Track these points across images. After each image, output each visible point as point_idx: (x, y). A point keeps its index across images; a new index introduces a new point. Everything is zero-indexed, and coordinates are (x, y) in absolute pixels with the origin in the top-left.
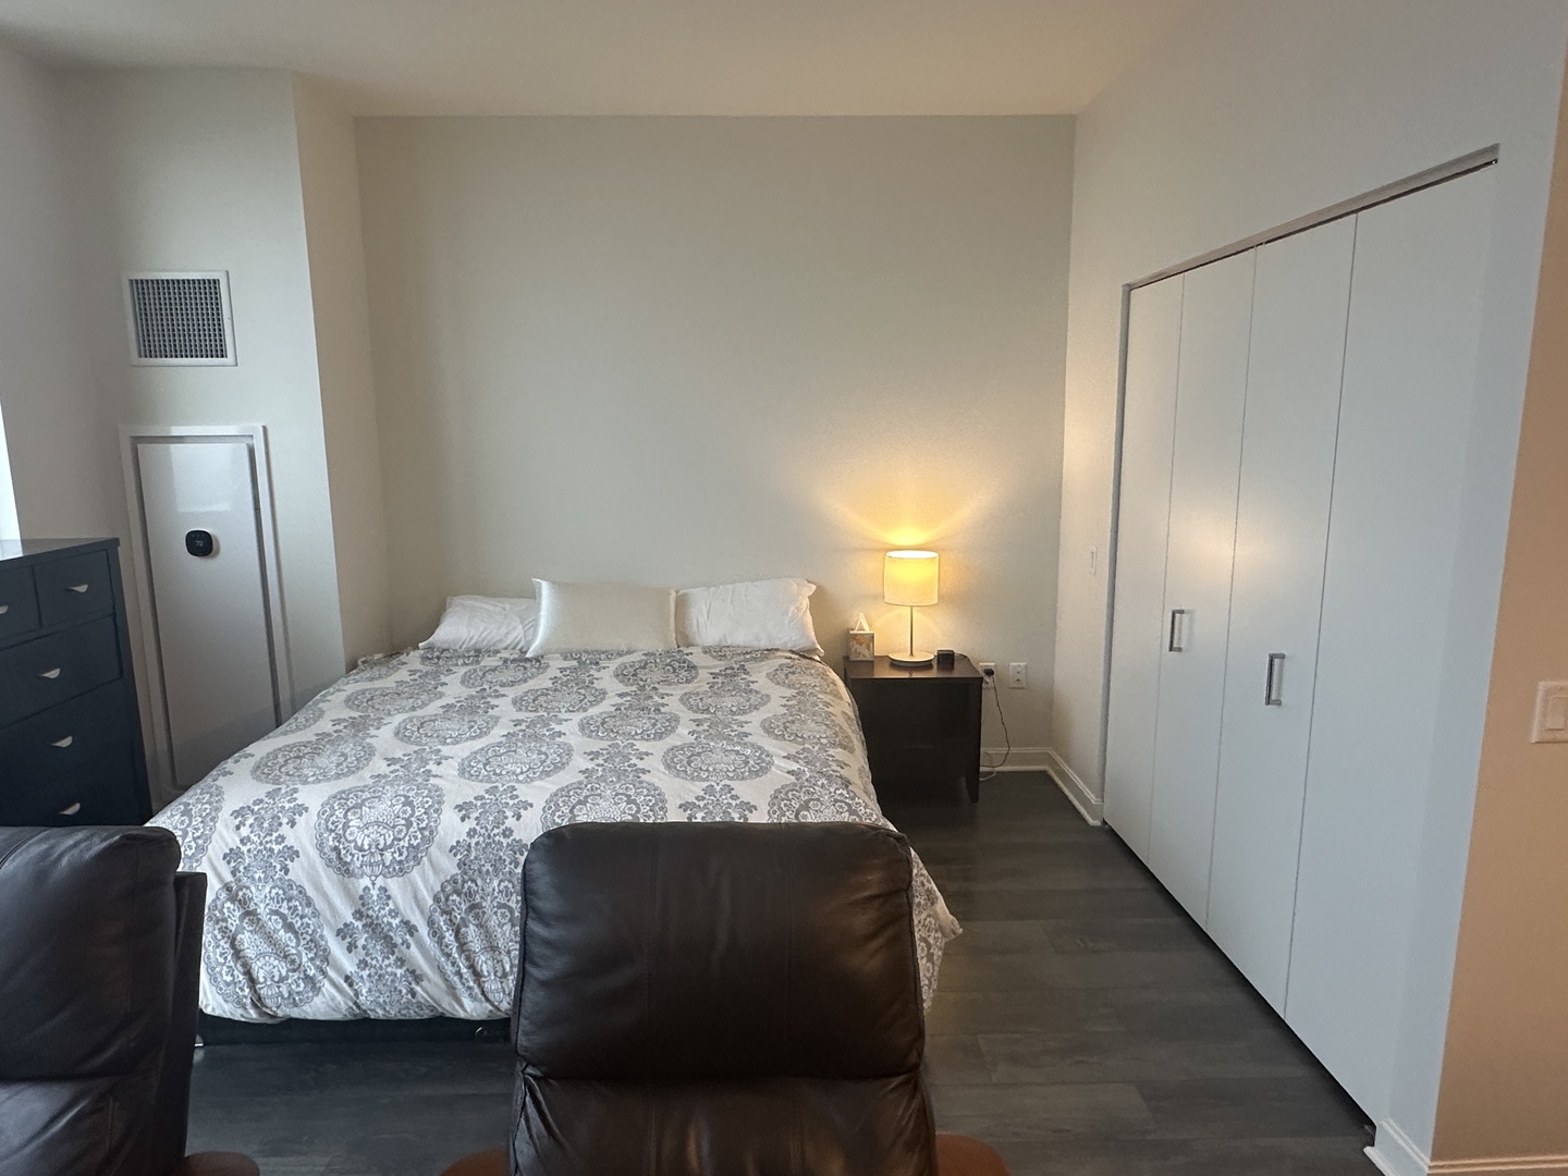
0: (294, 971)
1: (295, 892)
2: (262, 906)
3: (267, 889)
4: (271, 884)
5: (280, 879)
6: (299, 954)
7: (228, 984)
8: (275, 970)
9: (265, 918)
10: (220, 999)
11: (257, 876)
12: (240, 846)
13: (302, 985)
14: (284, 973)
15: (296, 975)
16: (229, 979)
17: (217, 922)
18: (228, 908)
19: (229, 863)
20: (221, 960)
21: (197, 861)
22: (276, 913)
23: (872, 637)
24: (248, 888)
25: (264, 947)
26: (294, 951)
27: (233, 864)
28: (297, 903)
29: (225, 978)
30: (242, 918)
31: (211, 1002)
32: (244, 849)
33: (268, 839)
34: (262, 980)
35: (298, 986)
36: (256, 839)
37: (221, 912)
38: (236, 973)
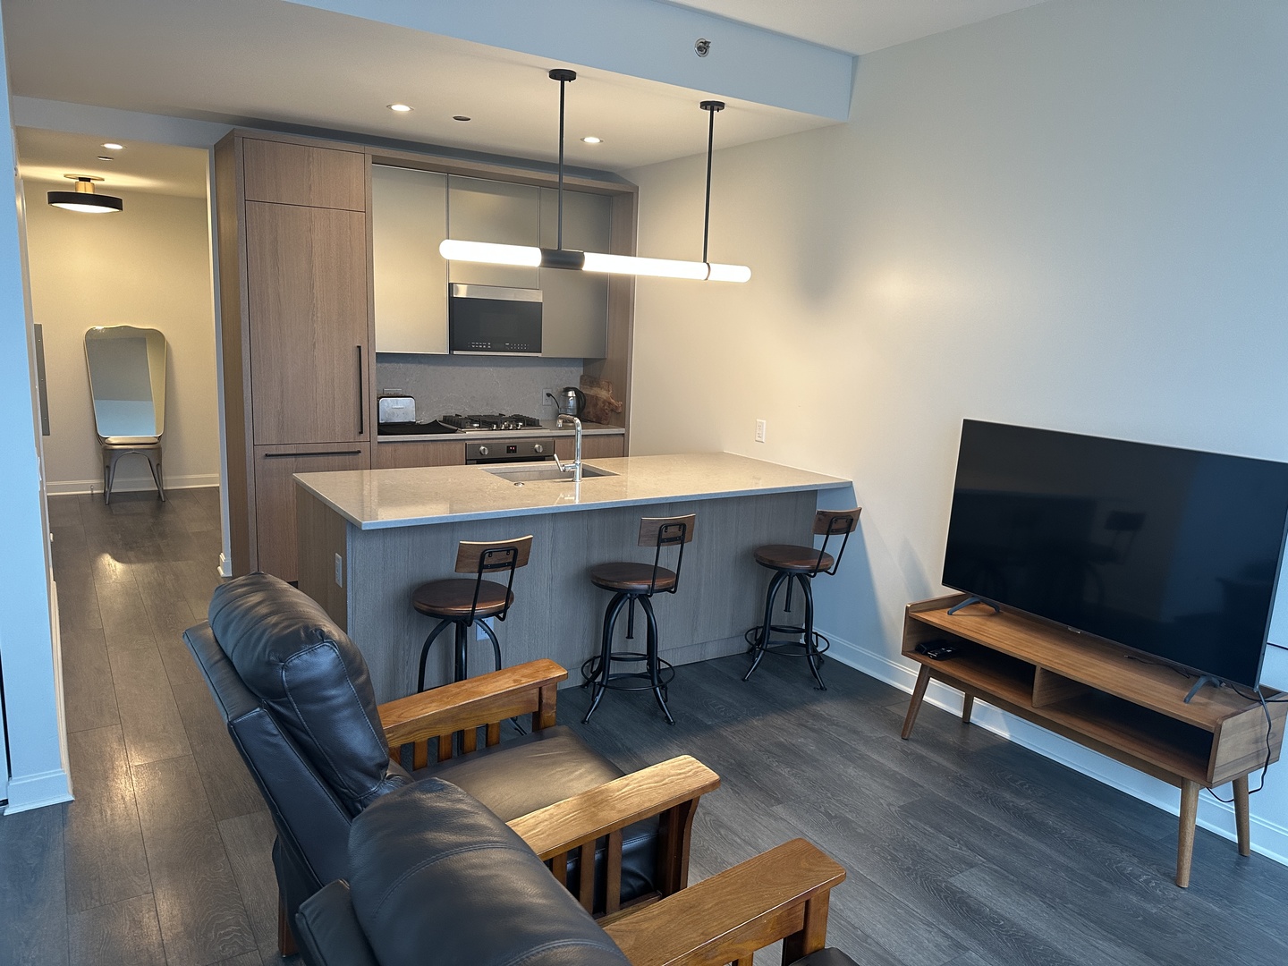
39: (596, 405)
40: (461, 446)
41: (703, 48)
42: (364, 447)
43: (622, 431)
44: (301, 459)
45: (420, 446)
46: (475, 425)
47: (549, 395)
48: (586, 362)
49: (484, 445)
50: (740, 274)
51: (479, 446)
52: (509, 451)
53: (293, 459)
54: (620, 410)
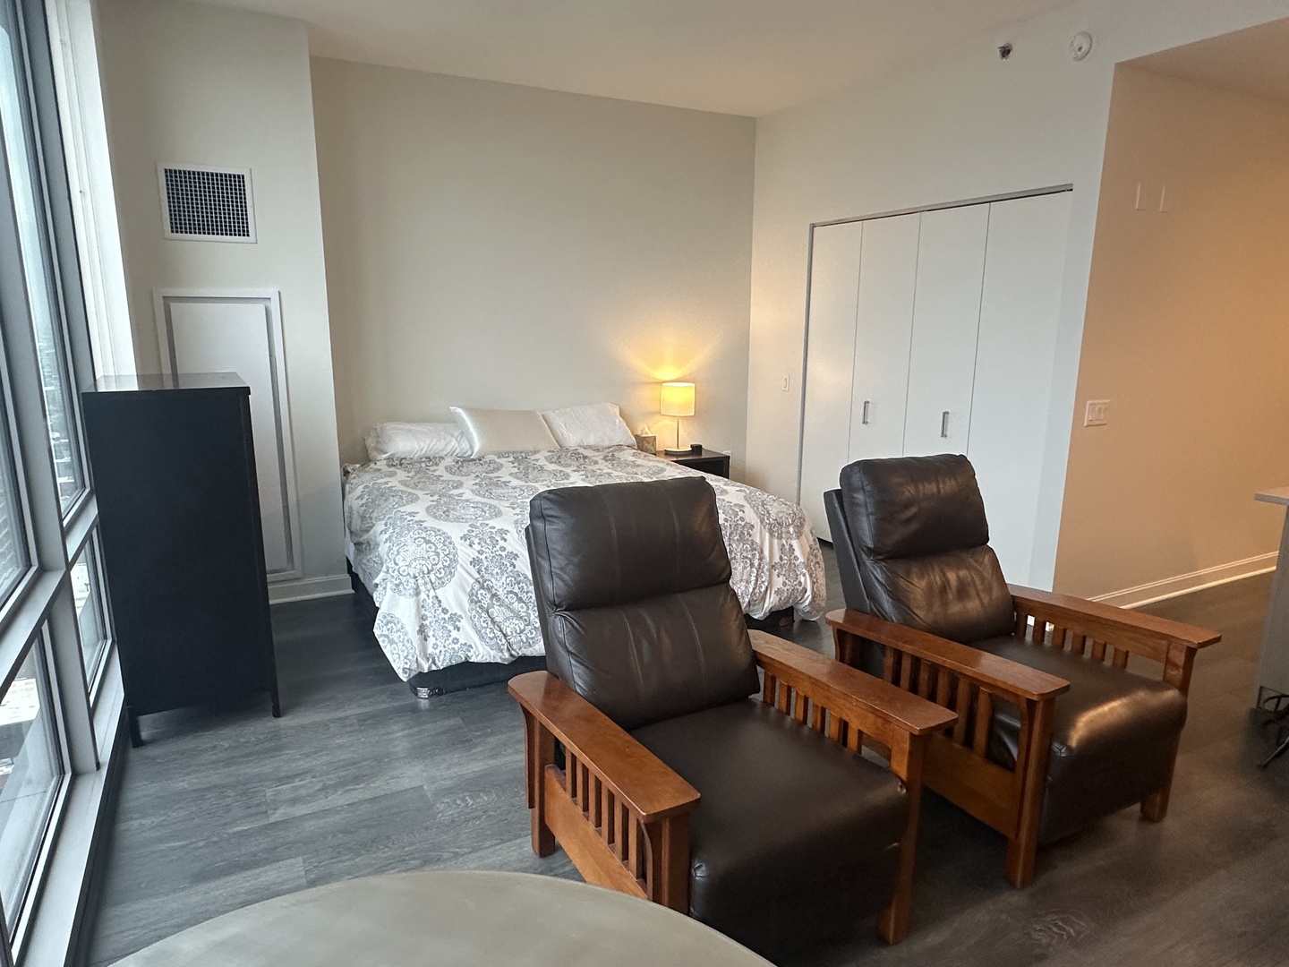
0: (528, 625)
1: (522, 578)
2: (501, 590)
3: (504, 579)
4: (506, 575)
5: (511, 572)
6: (529, 615)
7: (492, 639)
8: (517, 627)
9: (503, 597)
10: (488, 649)
11: (494, 572)
12: (479, 555)
13: (534, 633)
14: (522, 628)
15: (530, 627)
16: (492, 635)
17: (476, 603)
18: (481, 594)
19: (474, 566)
20: (485, 625)
21: (453, 568)
22: (511, 592)
23: (655, 438)
24: (489, 580)
25: (509, 614)
26: (524, 614)
27: (477, 567)
28: (524, 585)
29: (489, 635)
30: (491, 599)
31: (481, 652)
32: (483, 557)
33: (495, 549)
34: (510, 634)
35: (532, 634)
36: (487, 550)
37: (477, 597)
38: (495, 631)
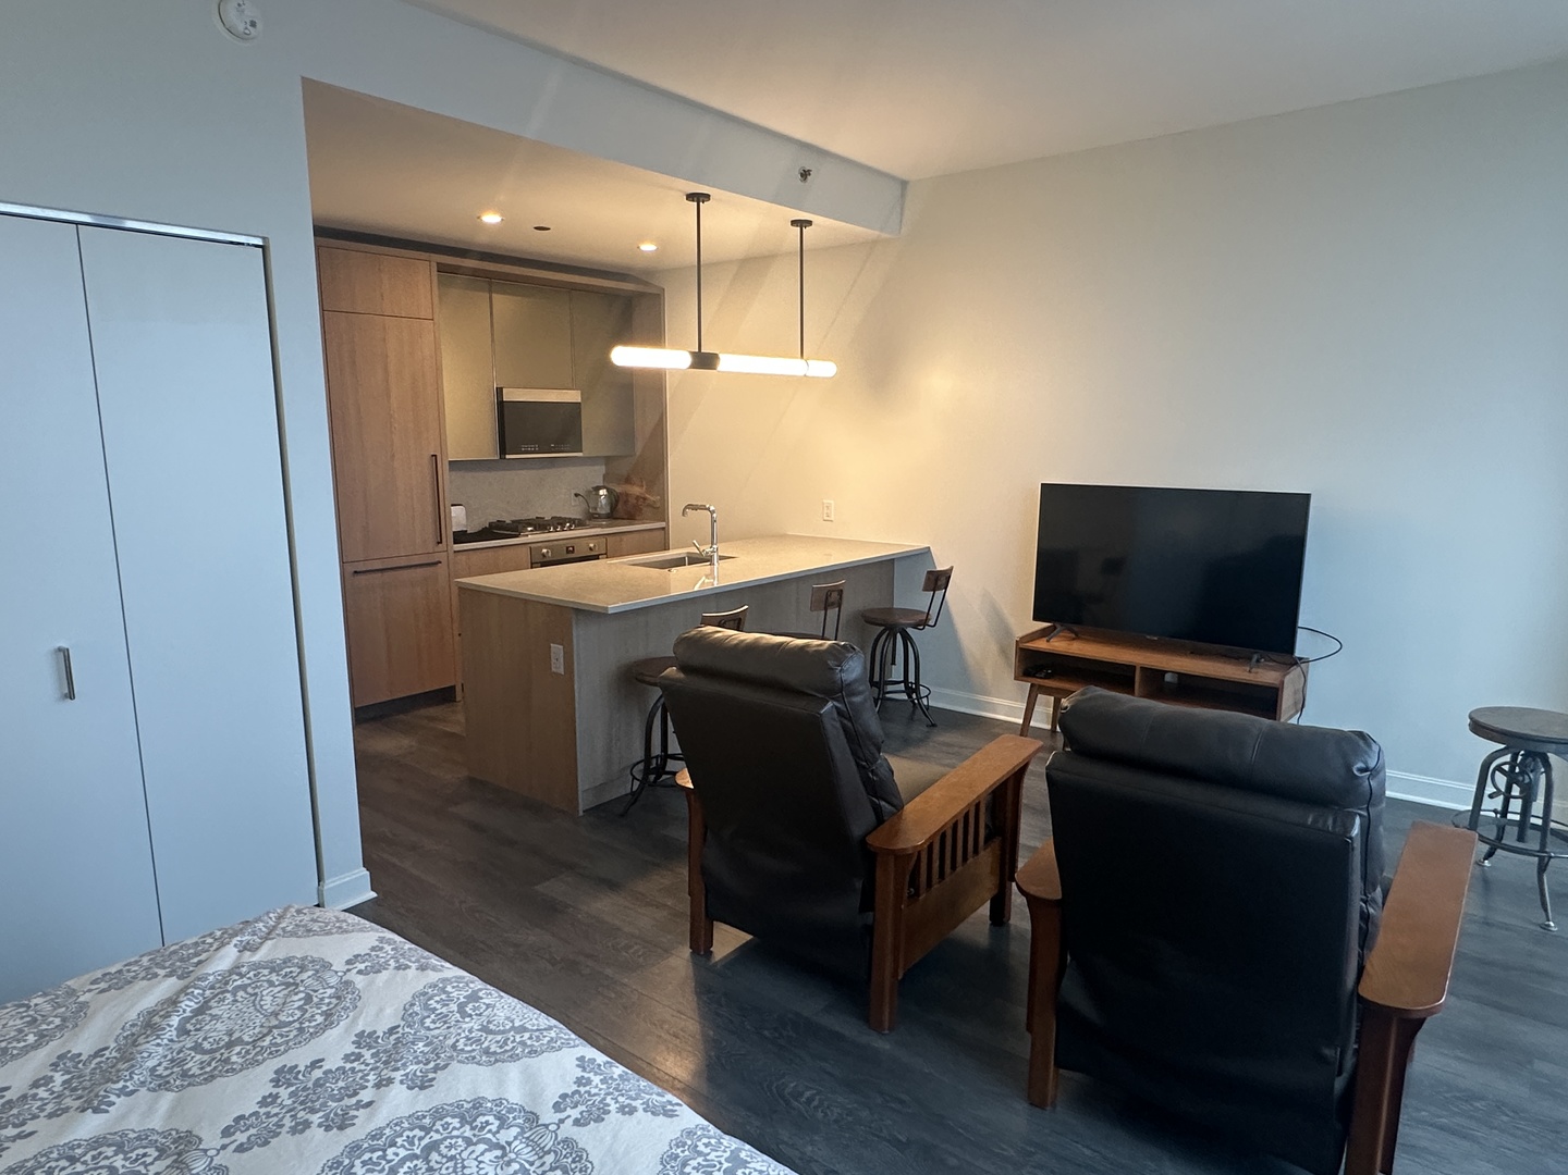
39: (626, 502)
40: (526, 550)
41: (805, 174)
42: (442, 557)
43: (663, 524)
44: (387, 574)
45: (490, 553)
46: (529, 529)
47: (576, 495)
48: (608, 460)
49: (546, 548)
50: (825, 369)
51: (541, 548)
52: (568, 552)
53: (379, 574)
54: (658, 505)
